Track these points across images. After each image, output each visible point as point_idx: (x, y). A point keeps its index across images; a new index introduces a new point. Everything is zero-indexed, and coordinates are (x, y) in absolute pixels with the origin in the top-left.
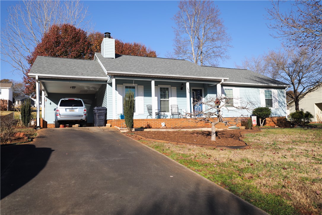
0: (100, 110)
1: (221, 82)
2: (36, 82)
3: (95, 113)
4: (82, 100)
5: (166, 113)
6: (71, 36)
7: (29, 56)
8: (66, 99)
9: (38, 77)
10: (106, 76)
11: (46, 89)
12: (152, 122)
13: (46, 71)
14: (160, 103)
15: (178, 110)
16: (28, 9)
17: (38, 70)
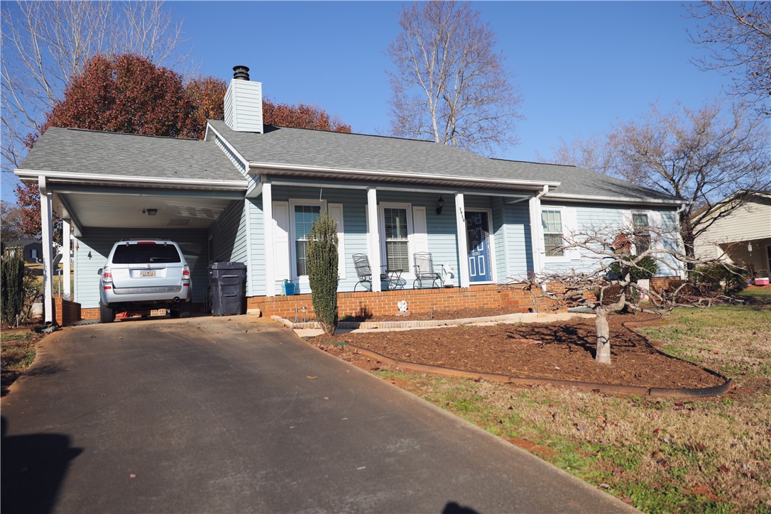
0: (227, 270)
1: (541, 194)
2: (41, 196)
3: (215, 281)
4: (175, 244)
5: (404, 276)
6: (141, 84)
7: (33, 135)
8: (131, 243)
9: (46, 180)
10: (243, 178)
11: (74, 218)
12: (373, 302)
13: (70, 163)
14: (386, 248)
15: (431, 265)
16: (29, 22)
17: (48, 161)
